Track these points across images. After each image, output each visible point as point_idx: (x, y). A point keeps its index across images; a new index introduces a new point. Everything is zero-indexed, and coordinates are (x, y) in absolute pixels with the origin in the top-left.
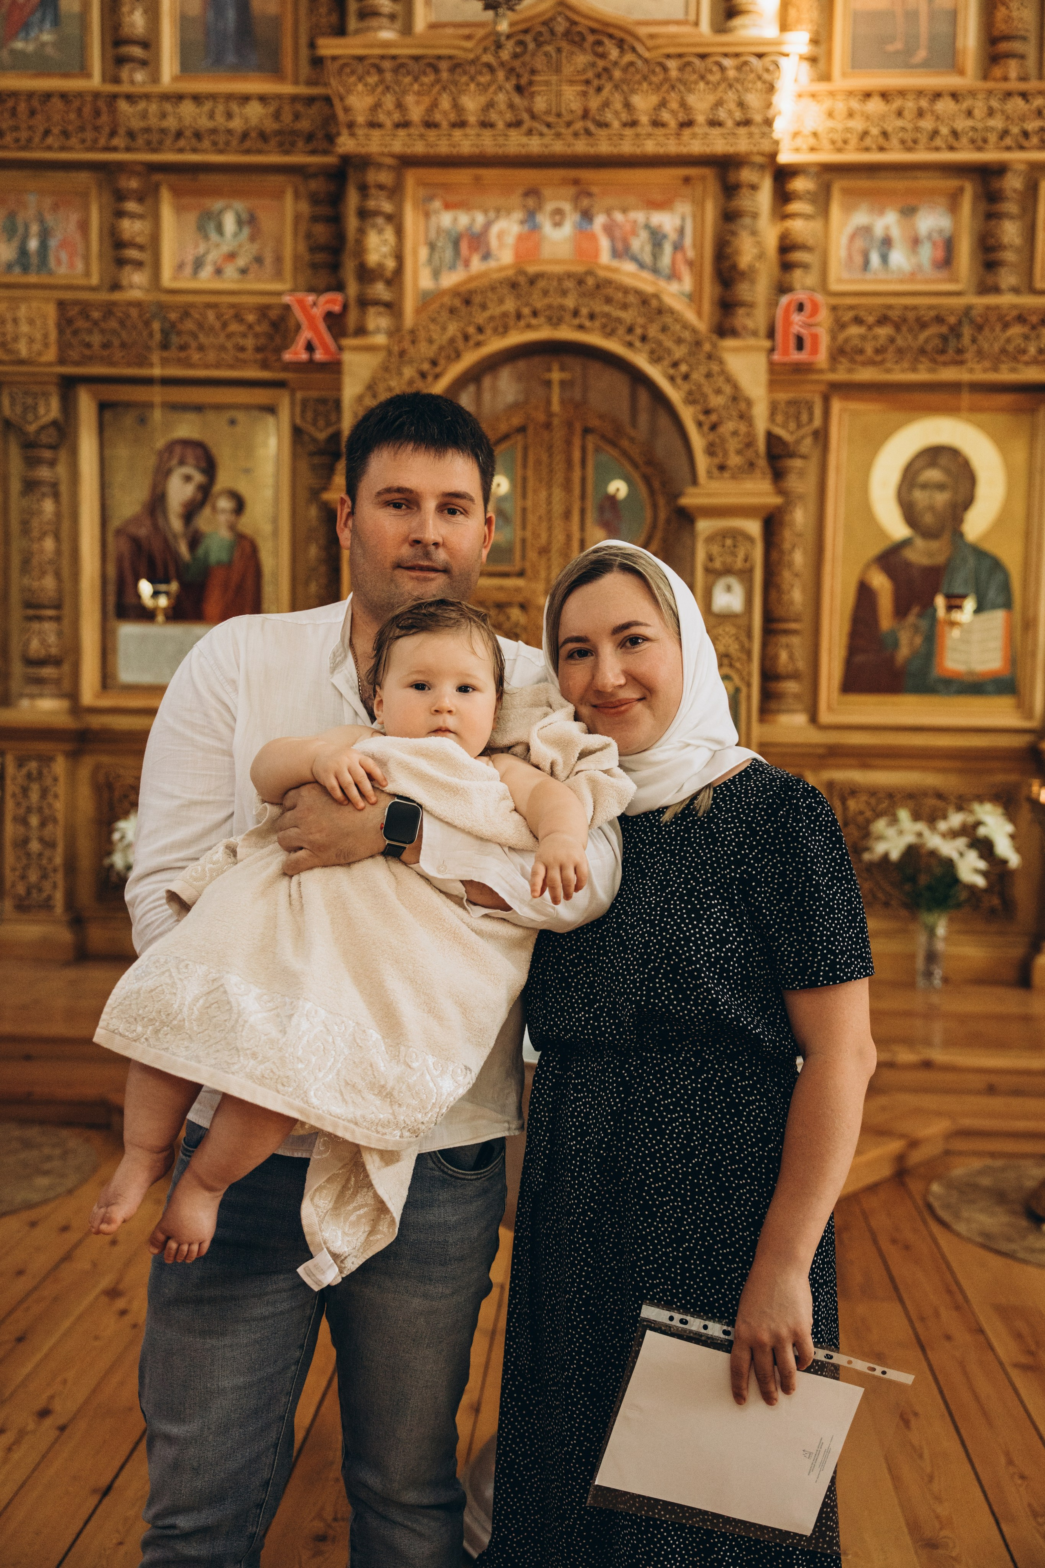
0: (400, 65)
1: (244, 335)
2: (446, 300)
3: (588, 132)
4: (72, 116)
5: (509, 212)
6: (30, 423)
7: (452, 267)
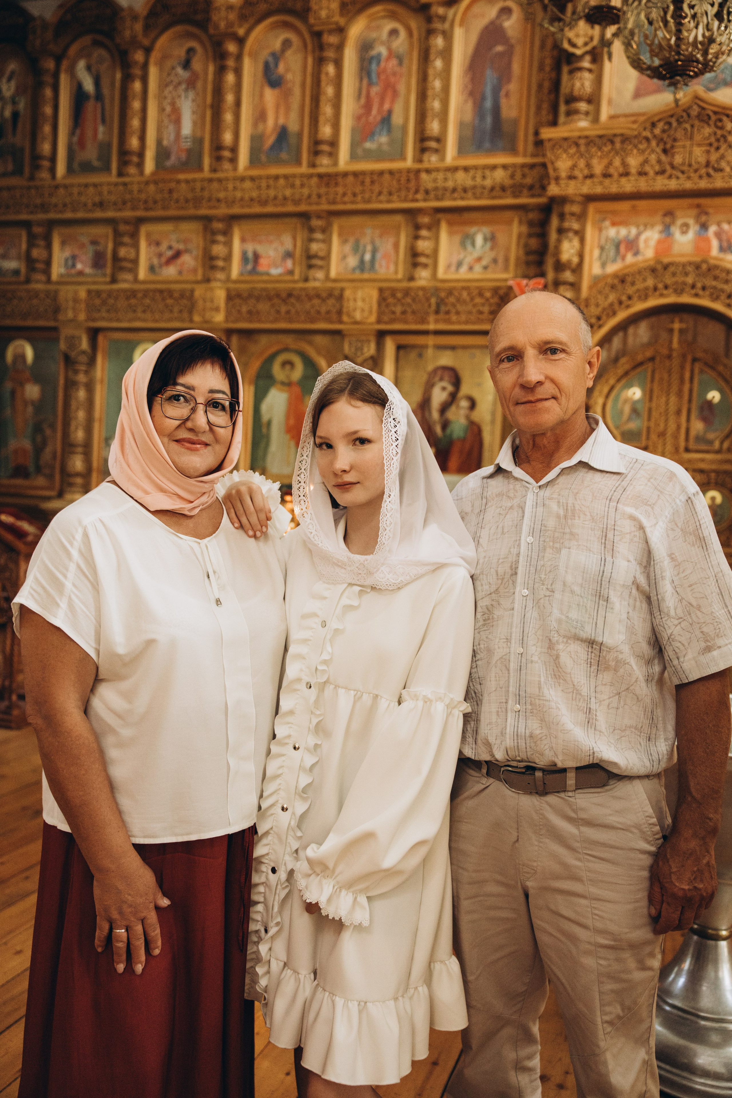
0: (589, 141)
1: (483, 305)
2: (609, 281)
3: (709, 175)
4: (395, 182)
5: (653, 226)
6: (359, 357)
7: (614, 261)
